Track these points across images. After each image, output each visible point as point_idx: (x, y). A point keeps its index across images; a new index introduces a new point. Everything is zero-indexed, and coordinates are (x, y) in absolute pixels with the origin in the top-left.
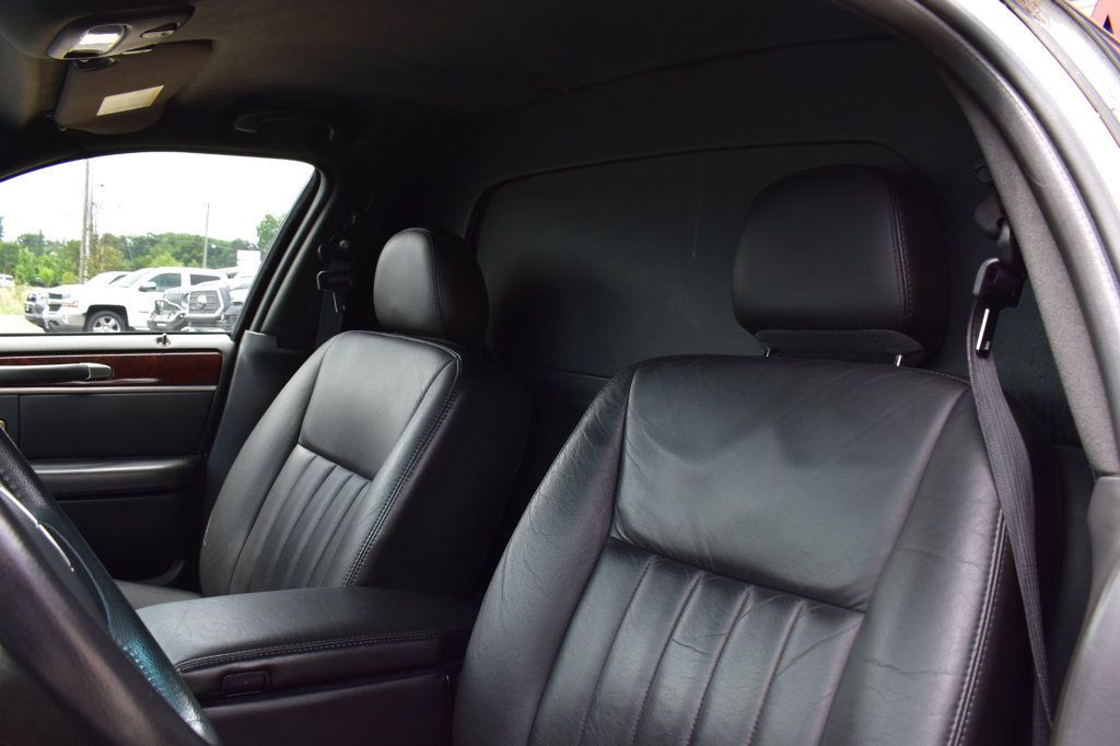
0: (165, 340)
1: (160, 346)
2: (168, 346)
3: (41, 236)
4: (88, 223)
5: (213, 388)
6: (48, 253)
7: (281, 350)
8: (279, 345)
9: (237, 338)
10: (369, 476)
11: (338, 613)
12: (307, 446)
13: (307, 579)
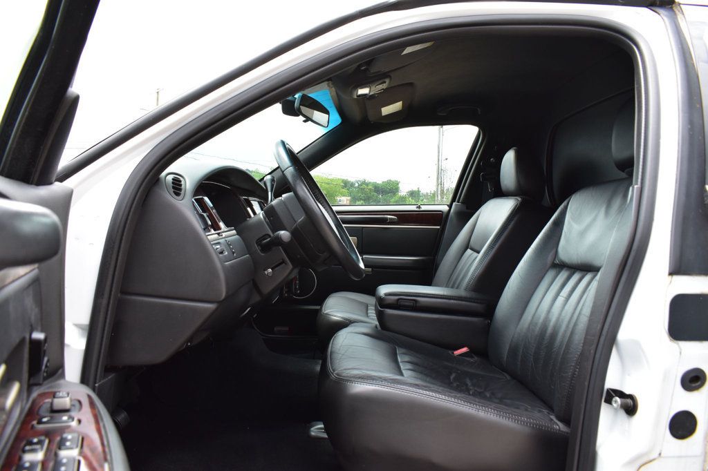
0: (419, 207)
1: (418, 209)
2: (421, 209)
3: (419, 191)
4: (440, 181)
5: (439, 227)
6: (422, 200)
7: (468, 211)
8: (467, 208)
9: (450, 206)
10: (478, 252)
11: (462, 292)
12: (472, 249)
13: (456, 286)
